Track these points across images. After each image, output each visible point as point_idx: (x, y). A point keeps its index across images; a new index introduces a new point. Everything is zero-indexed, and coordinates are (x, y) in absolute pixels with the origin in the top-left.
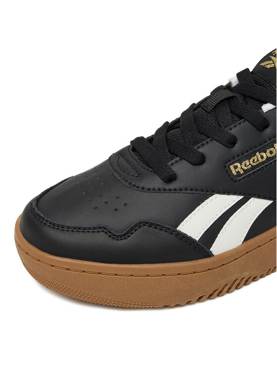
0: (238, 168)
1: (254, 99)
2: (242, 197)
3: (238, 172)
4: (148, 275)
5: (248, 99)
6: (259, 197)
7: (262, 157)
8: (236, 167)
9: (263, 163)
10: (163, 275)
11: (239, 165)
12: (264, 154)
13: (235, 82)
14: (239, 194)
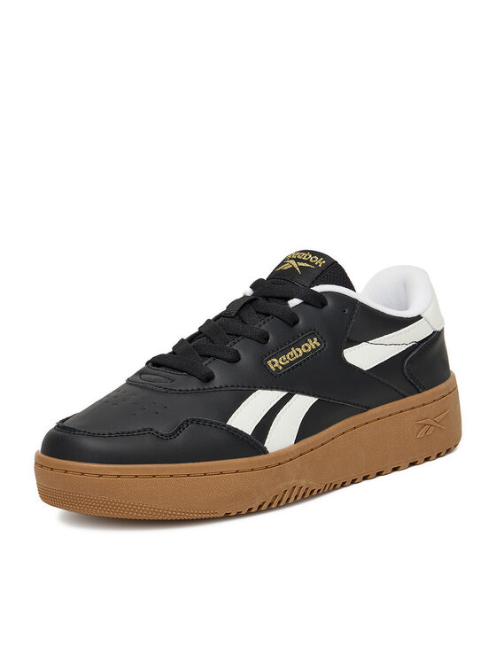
0: (276, 364)
1: (278, 298)
2: (285, 393)
3: (276, 368)
4: (205, 474)
5: (271, 299)
6: (303, 393)
7: (298, 353)
8: (273, 363)
9: (300, 358)
10: (221, 473)
11: (275, 360)
12: (298, 349)
13: (249, 292)
14: (283, 390)
